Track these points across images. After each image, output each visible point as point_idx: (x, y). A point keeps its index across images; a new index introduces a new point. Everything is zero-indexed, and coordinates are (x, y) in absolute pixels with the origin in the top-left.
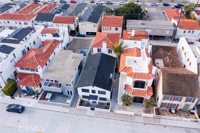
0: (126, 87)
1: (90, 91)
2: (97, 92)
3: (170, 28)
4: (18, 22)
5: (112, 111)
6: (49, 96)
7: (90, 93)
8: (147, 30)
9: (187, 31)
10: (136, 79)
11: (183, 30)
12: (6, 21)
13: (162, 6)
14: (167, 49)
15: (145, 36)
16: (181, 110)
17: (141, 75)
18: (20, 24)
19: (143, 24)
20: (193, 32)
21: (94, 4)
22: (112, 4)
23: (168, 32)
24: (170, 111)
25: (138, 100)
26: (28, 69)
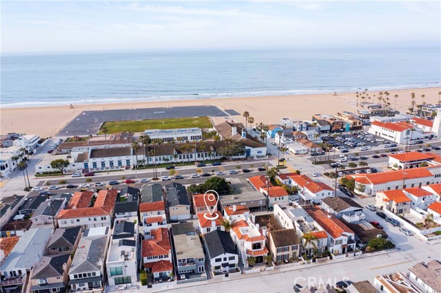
0: (248, 252)
1: (222, 259)
2: (228, 259)
3: (262, 198)
4: (92, 218)
5: (242, 273)
6: (183, 277)
7: (223, 262)
8: (242, 204)
9: (278, 198)
10: (254, 242)
11: (274, 198)
12: (75, 220)
13: (242, 173)
14: (267, 217)
15: (245, 209)
16: (291, 259)
17: (257, 238)
18: (95, 220)
19: (236, 198)
20: (283, 198)
21: (159, 181)
22: (182, 178)
23: (261, 202)
24: (284, 261)
25: (259, 260)
26: (155, 257)
